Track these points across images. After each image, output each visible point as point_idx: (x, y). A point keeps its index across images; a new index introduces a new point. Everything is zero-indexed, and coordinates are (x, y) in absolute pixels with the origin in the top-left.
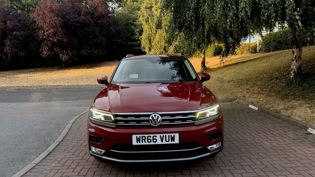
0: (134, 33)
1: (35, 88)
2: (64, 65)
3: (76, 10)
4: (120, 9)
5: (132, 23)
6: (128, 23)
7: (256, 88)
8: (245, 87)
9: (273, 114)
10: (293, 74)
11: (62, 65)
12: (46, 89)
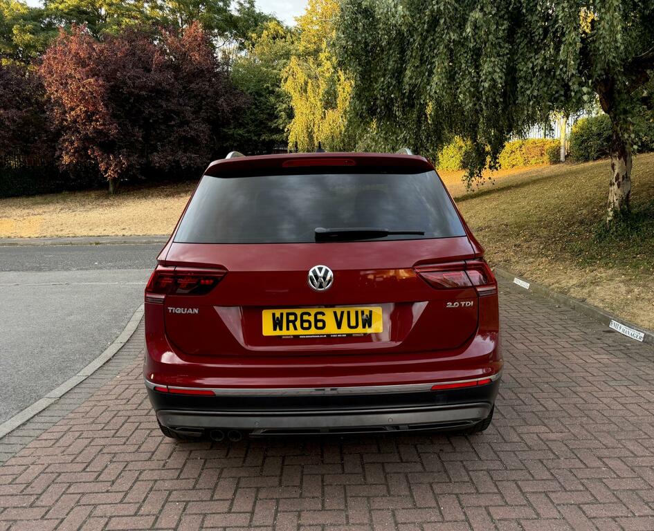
0: (275, 112)
1: (50, 242)
2: (111, 189)
3: (140, 59)
4: (243, 53)
5: (271, 89)
6: (261, 90)
7: (535, 243)
8: (512, 241)
9: (555, 296)
10: (611, 214)
11: (107, 188)
12: (73, 242)
